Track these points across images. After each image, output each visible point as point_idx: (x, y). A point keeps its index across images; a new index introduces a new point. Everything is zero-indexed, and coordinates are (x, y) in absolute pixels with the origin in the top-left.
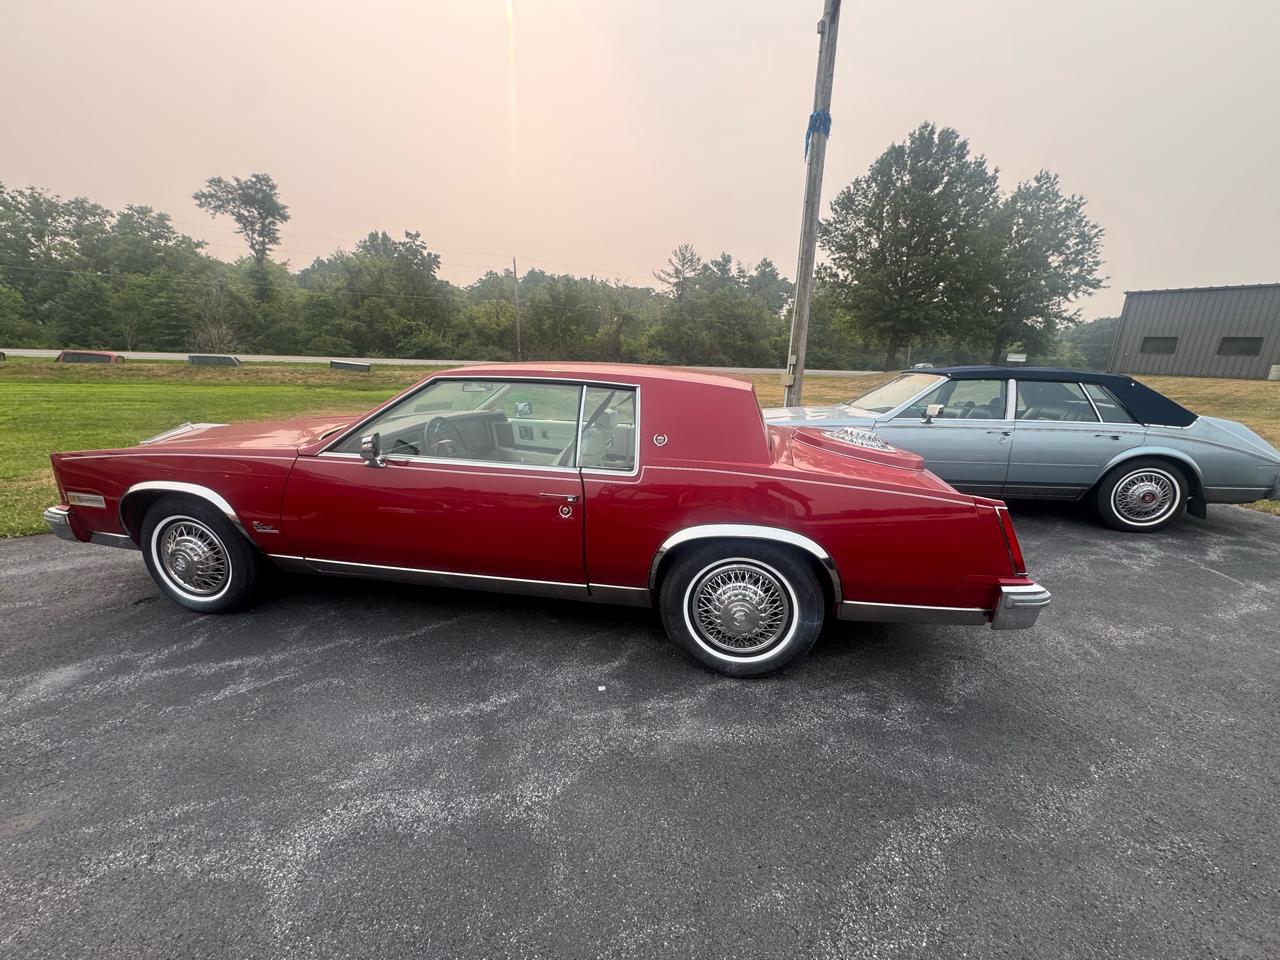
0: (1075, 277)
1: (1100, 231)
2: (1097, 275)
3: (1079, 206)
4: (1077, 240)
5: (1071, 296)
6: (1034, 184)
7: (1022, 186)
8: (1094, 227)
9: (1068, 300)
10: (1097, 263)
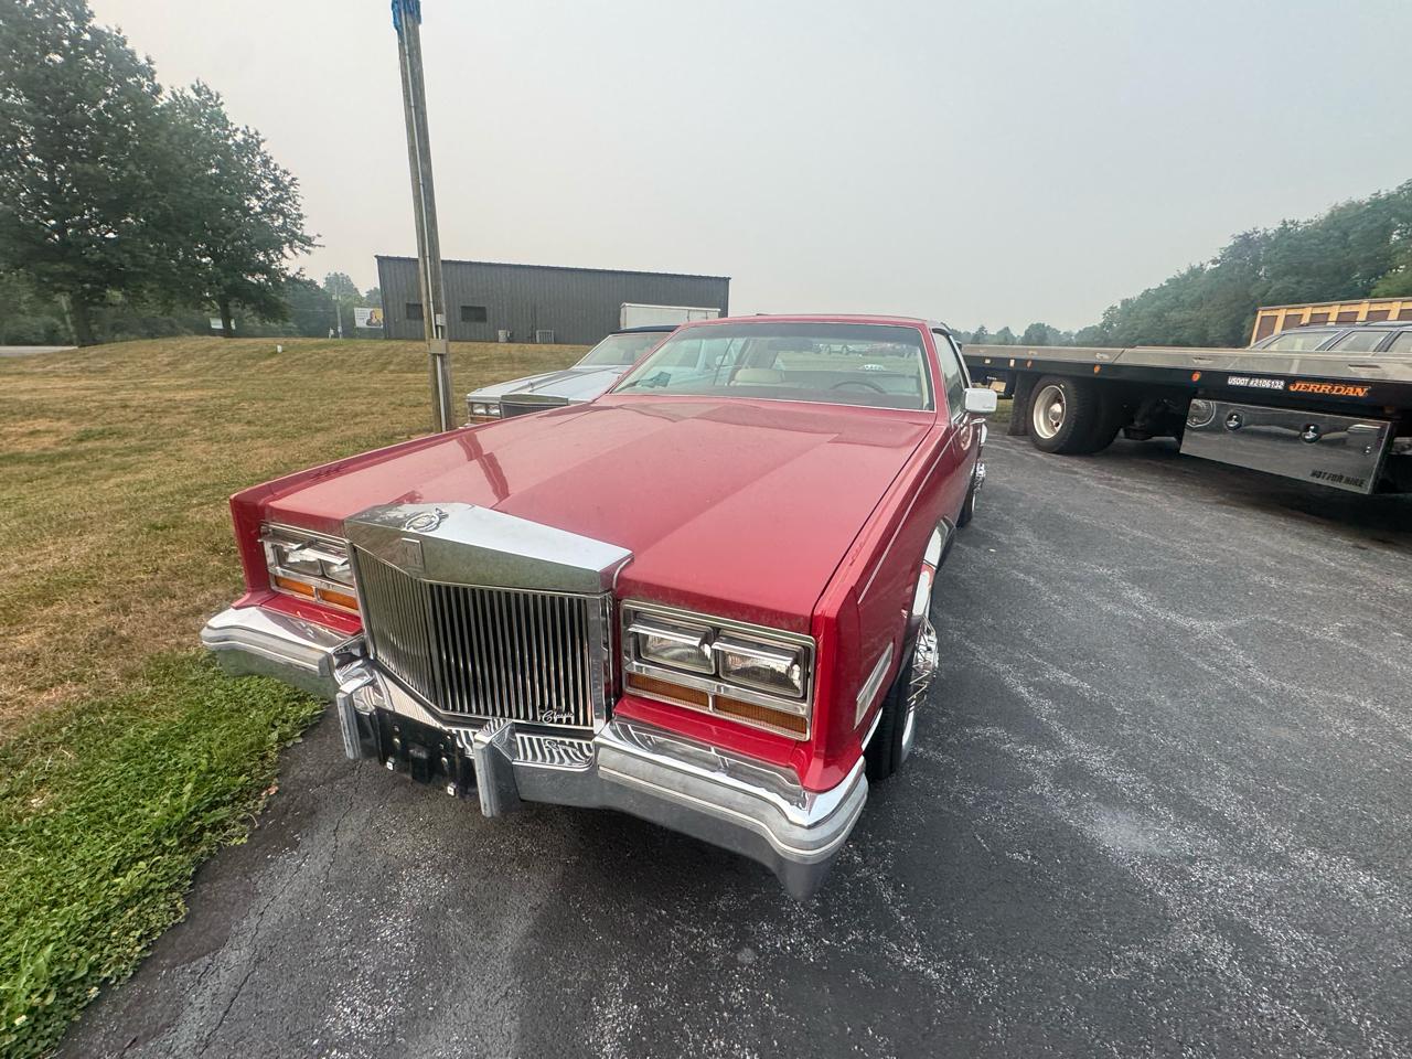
0: (283, 228)
1: (293, 179)
2: (308, 231)
3: (259, 143)
4: (272, 185)
5: (286, 250)
6: (194, 96)
7: (178, 94)
8: (285, 172)
9: (284, 255)
10: (300, 216)
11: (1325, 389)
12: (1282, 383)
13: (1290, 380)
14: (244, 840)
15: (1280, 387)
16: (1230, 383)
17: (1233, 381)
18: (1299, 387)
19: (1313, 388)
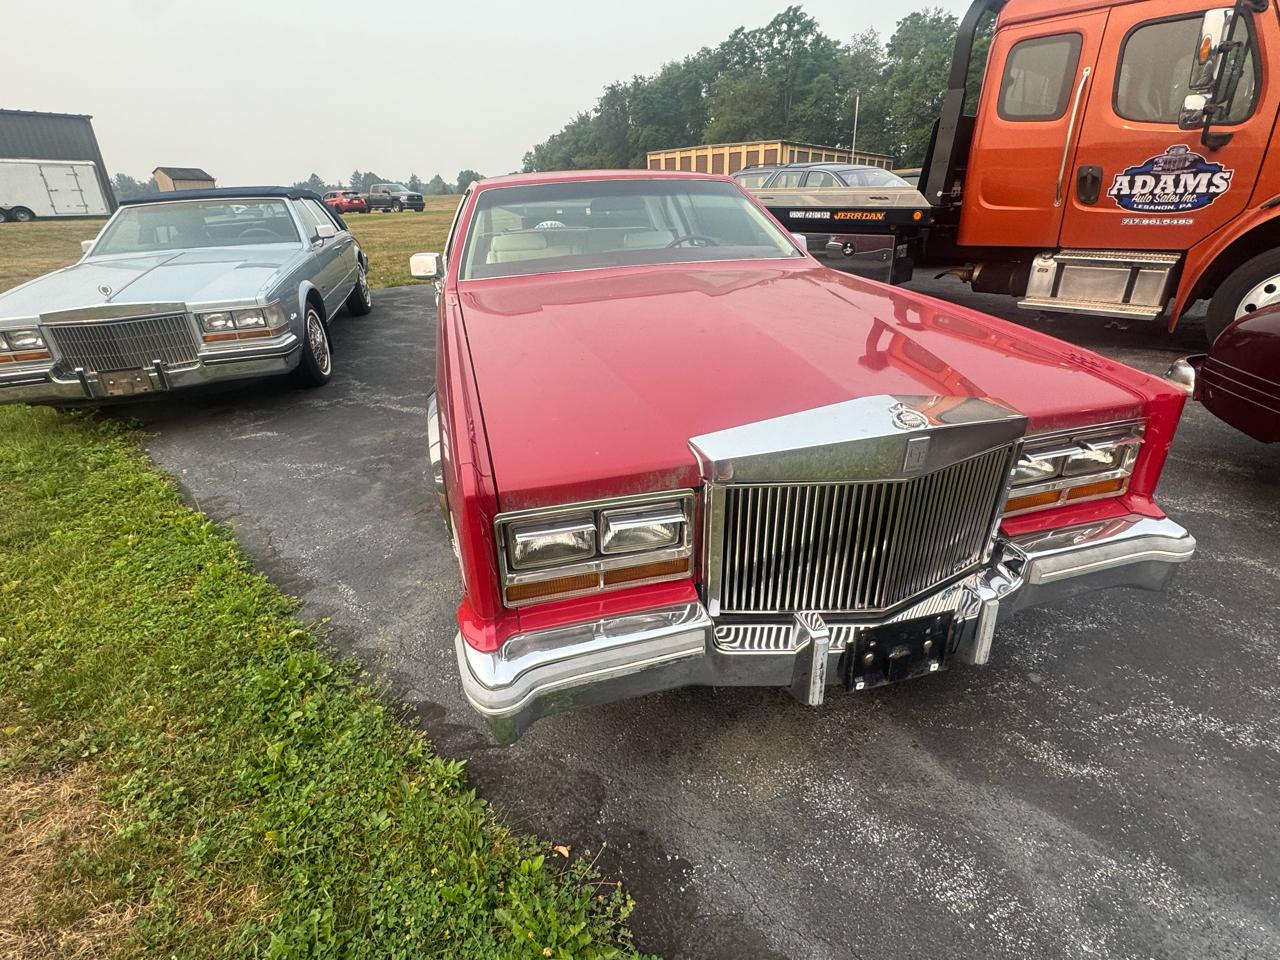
11: (858, 216)
12: (829, 214)
13: (834, 211)
14: (631, 904)
15: (828, 217)
16: (791, 216)
17: (793, 215)
18: (840, 216)
19: (850, 216)
